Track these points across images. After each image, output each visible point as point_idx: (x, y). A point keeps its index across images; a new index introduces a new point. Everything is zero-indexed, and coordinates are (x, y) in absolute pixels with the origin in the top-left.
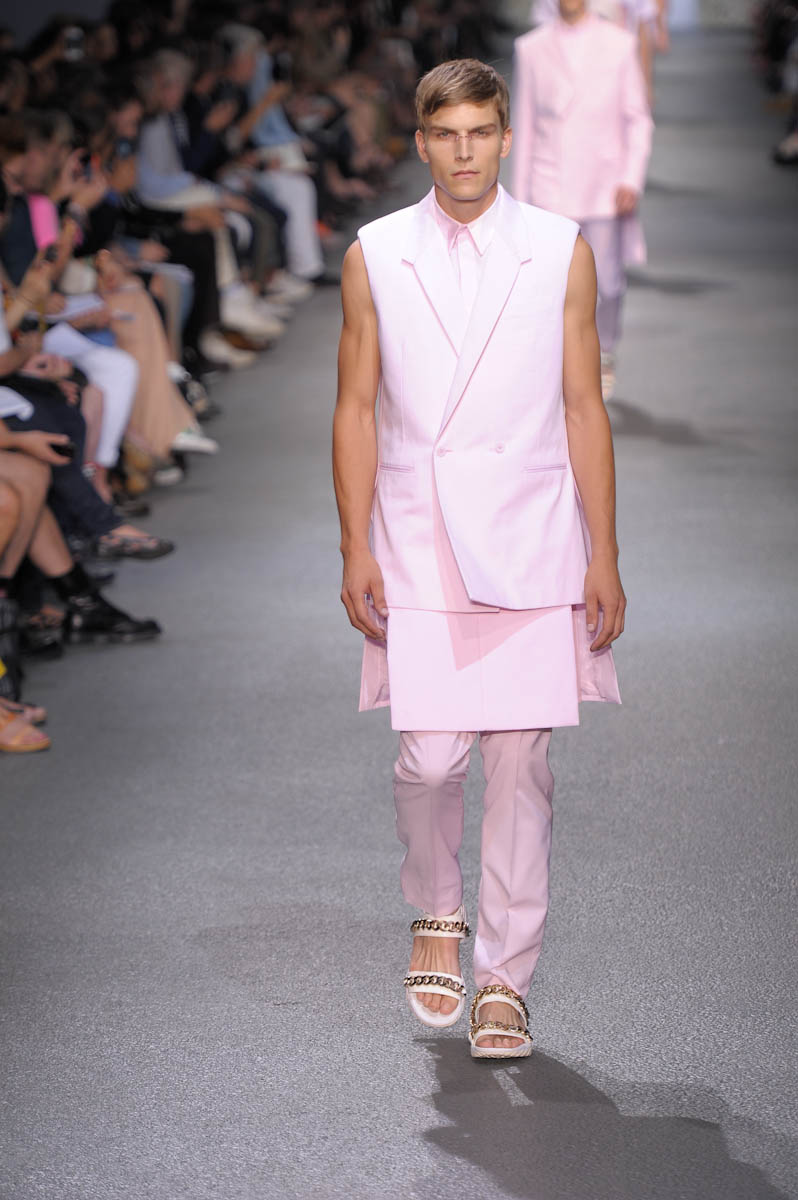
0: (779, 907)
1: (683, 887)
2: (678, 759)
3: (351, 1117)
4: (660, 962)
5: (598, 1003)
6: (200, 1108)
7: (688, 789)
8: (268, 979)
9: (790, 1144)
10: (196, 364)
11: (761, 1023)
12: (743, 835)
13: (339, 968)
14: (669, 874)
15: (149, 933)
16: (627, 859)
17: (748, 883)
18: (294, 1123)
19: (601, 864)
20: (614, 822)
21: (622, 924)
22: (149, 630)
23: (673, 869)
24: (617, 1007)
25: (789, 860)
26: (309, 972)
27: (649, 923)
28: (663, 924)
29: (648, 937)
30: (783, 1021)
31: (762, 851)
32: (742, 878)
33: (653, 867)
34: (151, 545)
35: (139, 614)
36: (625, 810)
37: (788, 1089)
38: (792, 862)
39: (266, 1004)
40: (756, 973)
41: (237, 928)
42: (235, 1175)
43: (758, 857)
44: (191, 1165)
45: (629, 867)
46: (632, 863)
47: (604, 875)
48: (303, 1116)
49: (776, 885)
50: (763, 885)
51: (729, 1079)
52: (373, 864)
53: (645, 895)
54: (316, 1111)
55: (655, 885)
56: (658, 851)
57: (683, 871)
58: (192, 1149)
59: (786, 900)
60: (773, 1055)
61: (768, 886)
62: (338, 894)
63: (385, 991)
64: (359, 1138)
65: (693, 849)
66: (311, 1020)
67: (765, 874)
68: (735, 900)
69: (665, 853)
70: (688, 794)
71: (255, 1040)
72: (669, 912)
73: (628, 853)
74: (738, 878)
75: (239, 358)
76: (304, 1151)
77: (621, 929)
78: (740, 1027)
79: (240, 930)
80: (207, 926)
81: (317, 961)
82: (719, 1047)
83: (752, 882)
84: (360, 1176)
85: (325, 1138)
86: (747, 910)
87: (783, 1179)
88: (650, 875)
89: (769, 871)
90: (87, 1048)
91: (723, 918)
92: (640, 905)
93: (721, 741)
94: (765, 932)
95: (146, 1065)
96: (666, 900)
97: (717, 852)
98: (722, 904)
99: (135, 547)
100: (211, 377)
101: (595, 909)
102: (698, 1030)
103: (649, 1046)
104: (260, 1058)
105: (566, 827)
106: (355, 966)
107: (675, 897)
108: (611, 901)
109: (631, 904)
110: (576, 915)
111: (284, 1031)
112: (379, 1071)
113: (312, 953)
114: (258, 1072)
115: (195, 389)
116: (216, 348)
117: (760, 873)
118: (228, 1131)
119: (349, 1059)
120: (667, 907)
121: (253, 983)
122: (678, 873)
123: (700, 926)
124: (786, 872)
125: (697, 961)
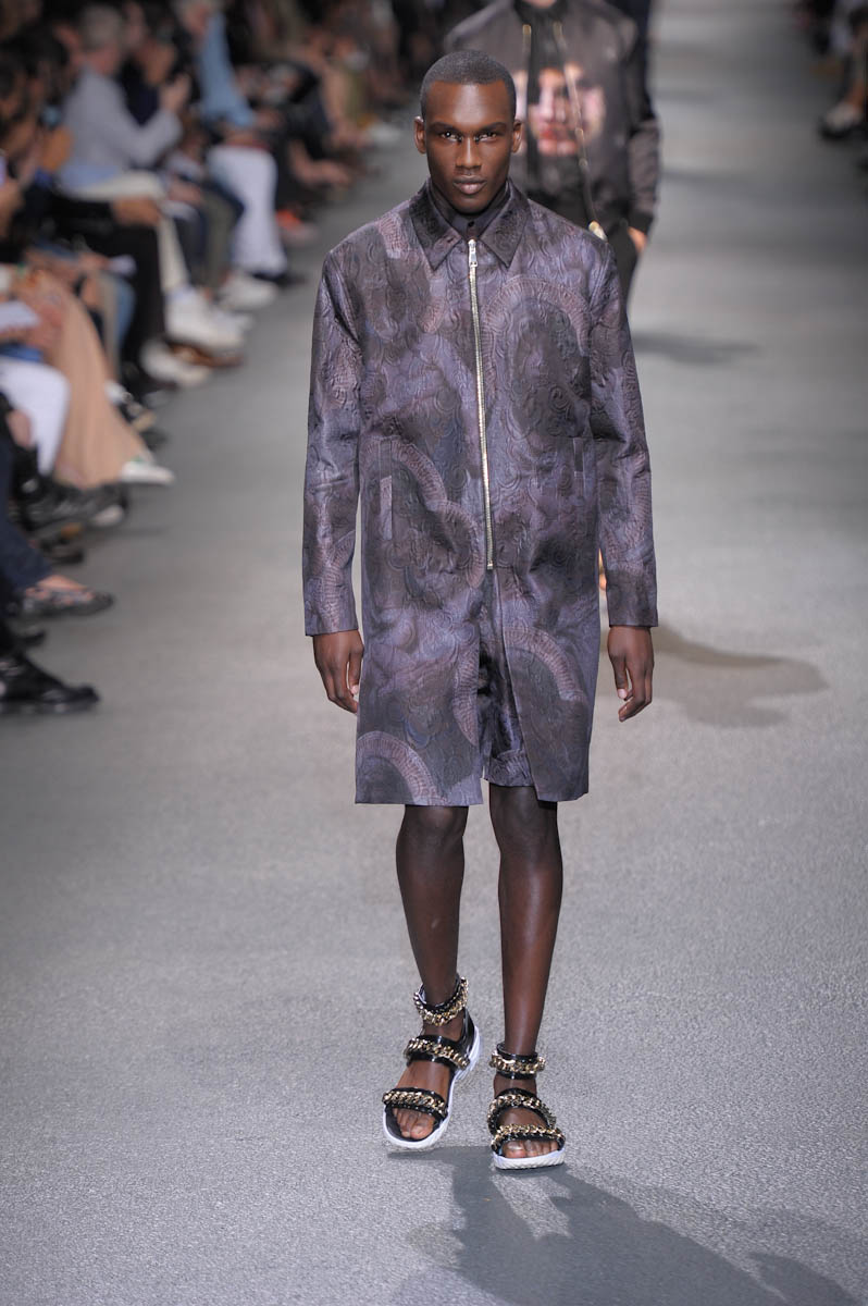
0: (833, 1018)
1: (719, 995)
2: (711, 844)
3: (327, 1272)
4: (691, 1084)
5: (619, 1134)
6: (149, 1263)
7: (724, 879)
8: (228, 1110)
10: (137, 383)
11: (812, 1155)
12: (789, 933)
13: (312, 1095)
14: (701, 980)
15: (87, 1057)
16: (652, 963)
17: (796, 989)
18: (261, 1279)
19: (622, 970)
20: (636, 919)
21: (646, 1040)
22: (84, 698)
23: (707, 974)
24: (641, 1138)
25: (844, 962)
26: (277, 1101)
27: (678, 1038)
28: (695, 1039)
29: (677, 1054)
30: (837, 1153)
31: (812, 952)
33: (683, 972)
34: (86, 598)
35: (74, 680)
36: (650, 905)
39: (226, 1140)
40: (806, 1096)
41: (191, 1050)
43: (807, 958)
45: (655, 973)
46: (658, 967)
47: (625, 982)
48: (272, 1271)
49: (829, 992)
50: (812, 993)
52: (352, 973)
53: (673, 1005)
54: (286, 1264)
55: (686, 994)
56: (689, 953)
57: (718, 977)
59: (840, 1010)
60: (827, 1193)
61: (818, 993)
62: (311, 1008)
65: (730, 950)
66: (281, 1158)
67: (815, 979)
68: (780, 1010)
69: (697, 955)
70: (724, 884)
71: (214, 1182)
72: (702, 1025)
73: (653, 956)
74: (783, 984)
75: (190, 375)
77: (645, 1045)
78: (787, 1160)
79: (195, 1053)
80: (156, 1048)
81: (287, 1087)
82: (762, 1185)
83: (800, 989)
86: (794, 1022)
88: (679, 981)
89: (820, 976)
90: (16, 1194)
91: (766, 1032)
92: (668, 1017)
93: (762, 823)
94: (816, 1048)
95: (85, 1213)
96: (698, 1011)
97: (759, 954)
98: (765, 1016)
99: (67, 600)
100: (155, 398)
101: (615, 1022)
102: (738, 1165)
104: (219, 1203)
105: (580, 926)
106: (331, 1093)
107: (709, 1008)
108: (633, 1013)
109: (657, 1016)
110: (592, 1031)
111: (247, 1171)
112: (361, 1217)
113: (280, 1079)
114: (217, 1219)
115: (137, 410)
116: (161, 364)
117: (810, 977)
119: (325, 1203)
120: (699, 1019)
121: (212, 1114)
122: (712, 978)
123: (740, 1041)
124: (840, 977)
125: (735, 1083)
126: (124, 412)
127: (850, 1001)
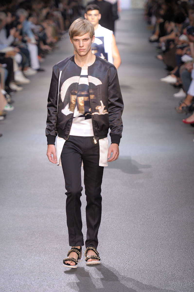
0: (149, 222)
1: (126, 218)
3: (45, 273)
4: (120, 236)
5: (105, 246)
6: (8, 271)
7: (127, 194)
8: (25, 240)
9: (151, 280)
10: (8, 90)
11: (144, 250)
12: (140, 205)
13: (42, 237)
14: (122, 214)
16: (112, 211)
17: (141, 216)
18: (31, 275)
19: (106, 212)
20: (109, 202)
21: (111, 227)
23: (123, 213)
24: (109, 247)
25: (151, 211)
26: (35, 238)
27: (117, 226)
28: (121, 227)
29: (117, 230)
30: (150, 250)
32: (140, 215)
33: (118, 213)
36: (112, 199)
37: (151, 267)
38: (152, 211)
39: (24, 246)
40: (143, 238)
41: (17, 227)
42: (16, 287)
43: (144, 210)
44: (6, 285)
45: (113, 213)
47: (107, 215)
48: (33, 273)
49: (148, 217)
50: (145, 217)
51: (137, 264)
52: (51, 212)
53: (116, 219)
54: (36, 272)
55: (119, 217)
56: (120, 209)
57: (126, 214)
58: (6, 281)
59: (151, 221)
60: (147, 259)
61: (146, 217)
62: (42, 219)
63: (53, 243)
64: (47, 279)
65: (128, 208)
66: (36, 250)
67: (146, 214)
68: (138, 221)
71: (22, 255)
72: (122, 224)
73: (112, 209)
74: (139, 215)
75: (19, 89)
76: (33, 282)
77: (111, 228)
78: (139, 252)
80: (10, 227)
81: (37, 235)
82: (134, 257)
83: (142, 216)
84: (47, 288)
85: (39, 278)
86: (141, 223)
87: (150, 289)
88: (118, 215)
89: (147, 214)
91: (135, 225)
92: (115, 222)
93: (135, 182)
94: (145, 228)
96: (122, 221)
97: (134, 209)
98: (135, 222)
100: (12, 93)
101: (104, 223)
102: (129, 252)
103: (117, 256)
104: (23, 259)
106: (46, 237)
107: (124, 220)
108: (108, 221)
109: (113, 222)
111: (28, 253)
112: (52, 262)
113: (35, 234)
114: (22, 262)
115: (8, 96)
116: (13, 86)
117: (144, 214)
118: (15, 277)
119: (44, 259)
120: (122, 222)
121: (21, 241)
122: (124, 214)
123: (130, 227)
124: (151, 214)
125: (129, 236)
126: (5, 96)
127: (152, 219)
